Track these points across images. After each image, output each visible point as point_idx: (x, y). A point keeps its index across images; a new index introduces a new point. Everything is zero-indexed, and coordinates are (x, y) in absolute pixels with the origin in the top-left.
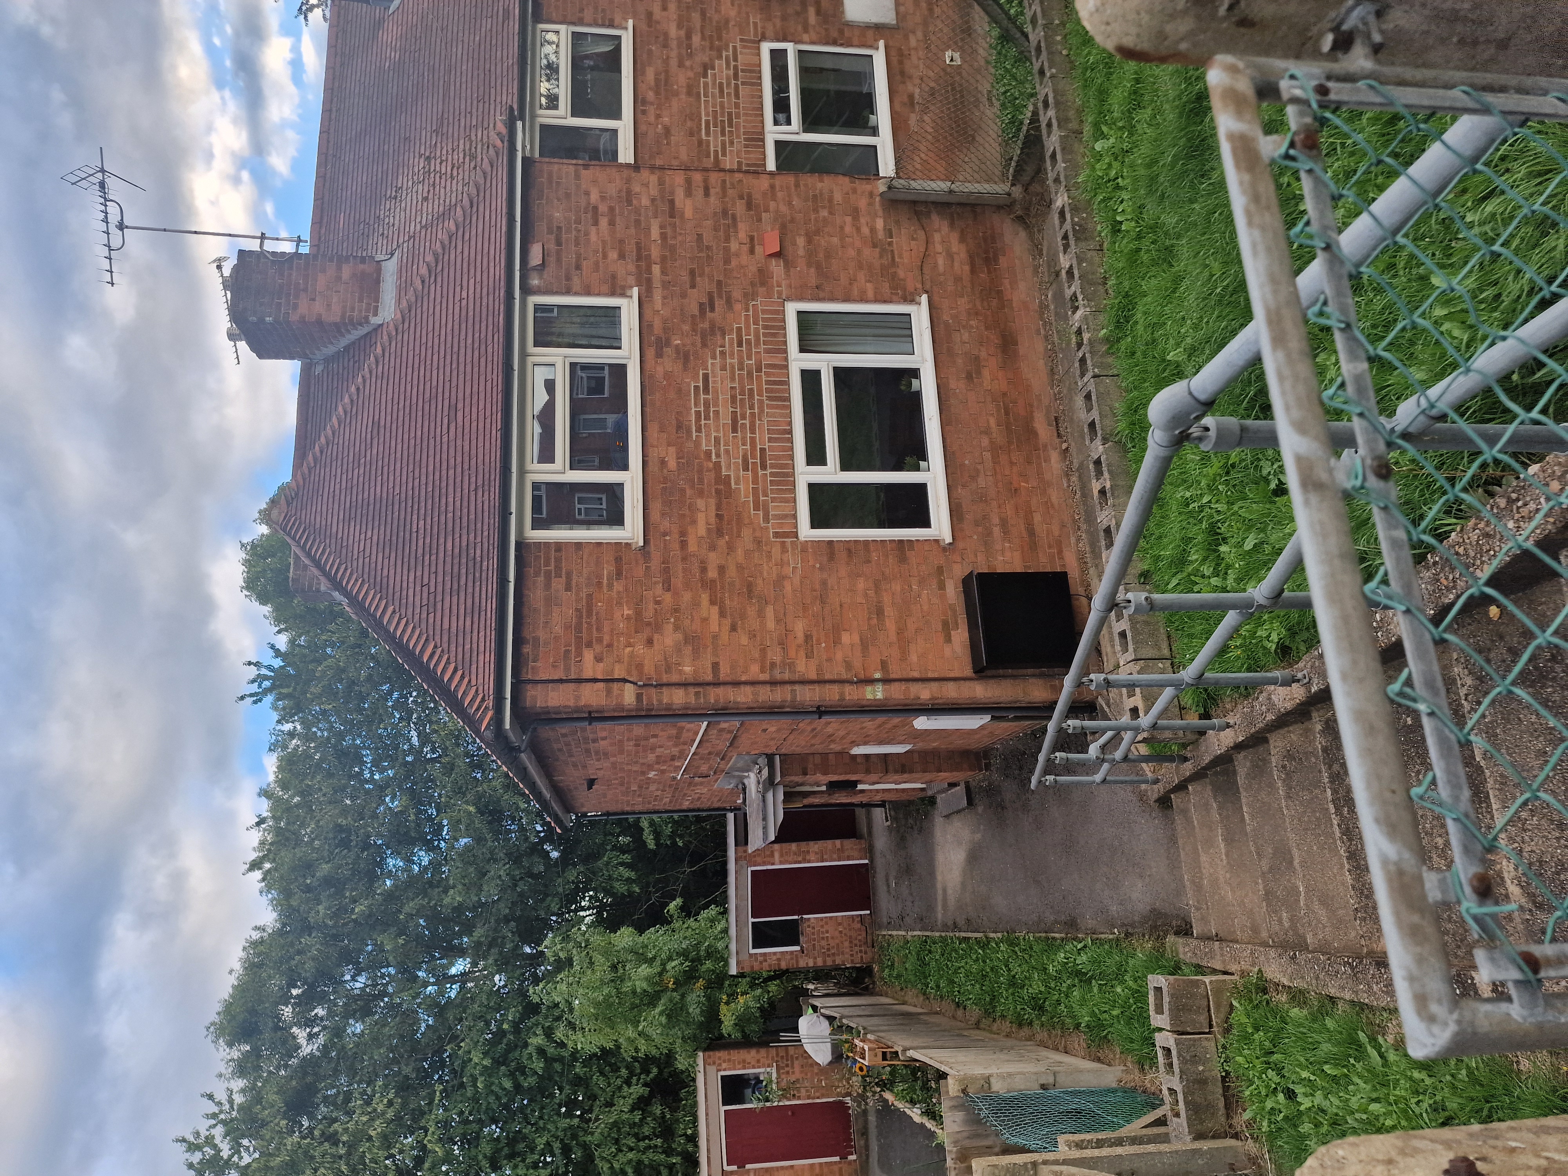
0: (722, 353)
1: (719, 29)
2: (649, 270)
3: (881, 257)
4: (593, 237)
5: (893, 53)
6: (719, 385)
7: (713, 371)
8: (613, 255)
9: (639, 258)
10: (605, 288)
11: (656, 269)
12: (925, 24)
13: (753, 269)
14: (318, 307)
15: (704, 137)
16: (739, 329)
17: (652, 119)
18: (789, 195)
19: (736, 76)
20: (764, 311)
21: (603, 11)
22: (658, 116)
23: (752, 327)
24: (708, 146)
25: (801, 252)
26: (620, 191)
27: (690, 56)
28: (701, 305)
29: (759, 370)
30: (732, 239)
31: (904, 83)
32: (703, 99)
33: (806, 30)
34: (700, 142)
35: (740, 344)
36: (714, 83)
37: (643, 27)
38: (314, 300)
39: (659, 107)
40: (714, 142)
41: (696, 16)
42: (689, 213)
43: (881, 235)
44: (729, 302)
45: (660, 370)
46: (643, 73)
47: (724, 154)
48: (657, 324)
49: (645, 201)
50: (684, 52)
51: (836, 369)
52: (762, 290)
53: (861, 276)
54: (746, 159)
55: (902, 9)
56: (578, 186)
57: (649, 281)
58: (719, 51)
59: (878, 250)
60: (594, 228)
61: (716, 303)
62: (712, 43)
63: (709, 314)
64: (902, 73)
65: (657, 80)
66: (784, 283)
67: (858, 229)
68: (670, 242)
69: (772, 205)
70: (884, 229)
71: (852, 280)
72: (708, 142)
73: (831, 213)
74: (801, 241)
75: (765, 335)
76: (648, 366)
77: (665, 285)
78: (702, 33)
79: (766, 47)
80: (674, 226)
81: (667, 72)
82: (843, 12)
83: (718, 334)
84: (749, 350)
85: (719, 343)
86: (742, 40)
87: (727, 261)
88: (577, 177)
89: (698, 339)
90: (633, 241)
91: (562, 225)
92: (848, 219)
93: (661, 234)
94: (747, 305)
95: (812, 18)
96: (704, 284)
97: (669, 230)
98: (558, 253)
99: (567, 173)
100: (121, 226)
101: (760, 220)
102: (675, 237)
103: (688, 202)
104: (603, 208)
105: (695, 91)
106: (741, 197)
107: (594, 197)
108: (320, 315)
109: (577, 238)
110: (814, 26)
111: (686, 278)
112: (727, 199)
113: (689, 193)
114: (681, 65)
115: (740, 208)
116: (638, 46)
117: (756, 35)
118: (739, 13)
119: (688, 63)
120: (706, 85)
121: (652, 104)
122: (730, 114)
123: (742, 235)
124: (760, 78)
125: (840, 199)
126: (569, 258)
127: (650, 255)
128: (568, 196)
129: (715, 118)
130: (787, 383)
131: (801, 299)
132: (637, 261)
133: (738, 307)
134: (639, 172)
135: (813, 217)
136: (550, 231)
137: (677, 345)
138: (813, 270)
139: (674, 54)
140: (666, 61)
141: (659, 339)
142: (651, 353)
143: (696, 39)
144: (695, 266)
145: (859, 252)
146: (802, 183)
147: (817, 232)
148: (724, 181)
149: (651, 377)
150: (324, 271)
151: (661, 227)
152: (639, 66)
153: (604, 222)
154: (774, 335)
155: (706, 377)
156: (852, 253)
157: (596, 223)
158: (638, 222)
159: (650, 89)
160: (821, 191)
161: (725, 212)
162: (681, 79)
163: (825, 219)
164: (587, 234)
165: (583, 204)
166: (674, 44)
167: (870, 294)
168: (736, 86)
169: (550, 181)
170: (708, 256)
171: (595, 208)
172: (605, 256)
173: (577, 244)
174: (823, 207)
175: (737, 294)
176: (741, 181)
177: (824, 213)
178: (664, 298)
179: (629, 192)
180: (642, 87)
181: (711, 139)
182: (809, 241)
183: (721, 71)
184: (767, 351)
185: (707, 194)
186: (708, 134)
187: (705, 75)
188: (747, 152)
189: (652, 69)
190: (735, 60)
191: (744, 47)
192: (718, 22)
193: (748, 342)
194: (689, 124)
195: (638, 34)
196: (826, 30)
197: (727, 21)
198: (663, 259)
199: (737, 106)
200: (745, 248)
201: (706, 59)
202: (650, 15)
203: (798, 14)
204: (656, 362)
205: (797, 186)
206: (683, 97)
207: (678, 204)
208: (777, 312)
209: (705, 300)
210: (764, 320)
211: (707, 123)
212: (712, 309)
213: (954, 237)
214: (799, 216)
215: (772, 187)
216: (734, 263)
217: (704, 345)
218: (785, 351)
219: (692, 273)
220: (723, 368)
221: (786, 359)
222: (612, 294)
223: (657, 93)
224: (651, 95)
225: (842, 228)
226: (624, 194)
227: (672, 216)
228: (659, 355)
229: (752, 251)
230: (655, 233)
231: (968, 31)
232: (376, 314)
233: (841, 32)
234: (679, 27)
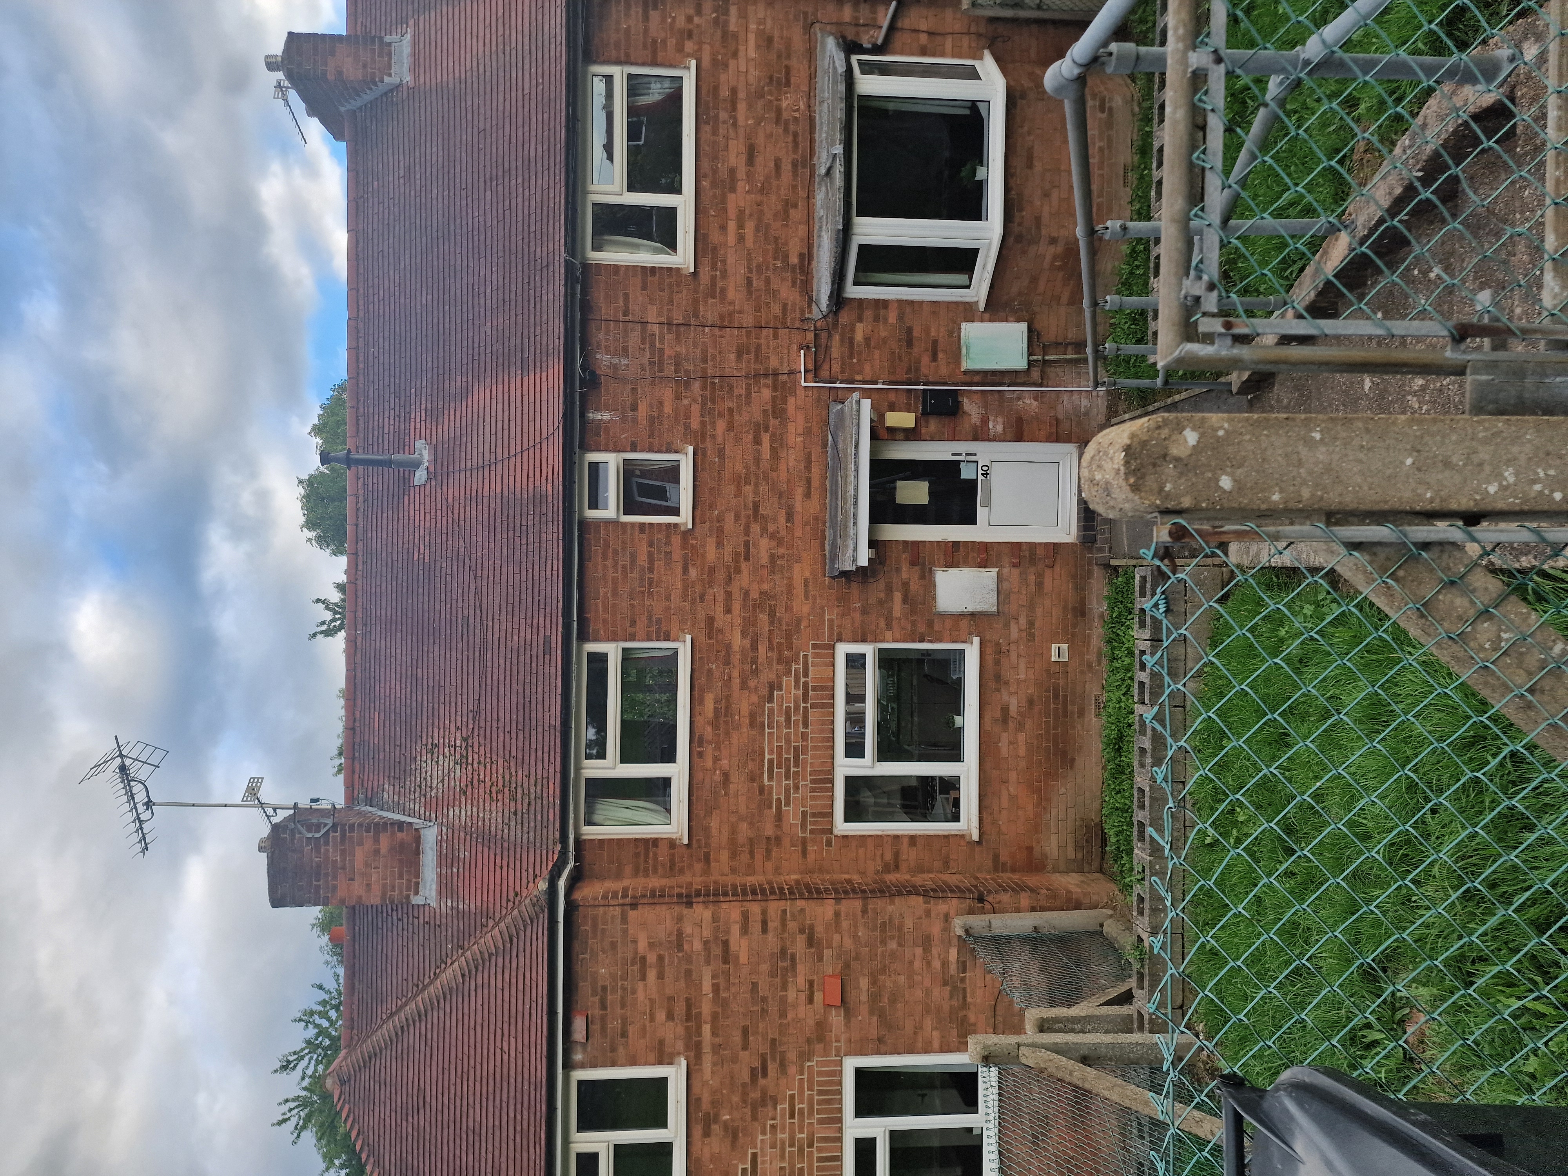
0: (773, 1127)
1: (788, 636)
2: (699, 1032)
3: (951, 997)
4: (641, 995)
5: (989, 650)
6: (768, 1165)
7: (762, 1149)
8: (661, 1016)
9: (689, 1017)
10: (652, 1057)
11: (707, 1029)
12: (1032, 606)
13: (811, 1022)
14: (358, 889)
15: (766, 783)
16: (792, 1097)
17: (709, 763)
18: (855, 925)
19: (805, 698)
20: (820, 1073)
21: (659, 621)
22: (716, 759)
23: (806, 1093)
24: (771, 793)
25: (864, 997)
26: (670, 934)
27: (755, 672)
28: (753, 1070)
29: (810, 1145)
30: (790, 985)
31: (998, 690)
32: (767, 730)
33: (889, 626)
34: (762, 790)
35: (792, 1116)
36: (780, 710)
37: (703, 638)
38: (352, 879)
39: (718, 748)
40: (777, 788)
41: (763, 617)
42: (744, 958)
43: (953, 968)
44: (783, 1066)
45: (706, 1151)
46: (702, 701)
47: (787, 804)
48: (706, 1098)
49: (697, 946)
50: (748, 668)
51: (892, 1133)
52: (819, 1047)
53: (928, 1023)
54: (811, 807)
55: (1005, 585)
56: (625, 932)
57: (698, 1046)
58: (788, 663)
59: (948, 988)
60: (641, 984)
61: (770, 1067)
62: (780, 653)
63: (762, 1082)
64: (998, 677)
65: (717, 715)
66: (843, 1038)
67: (929, 964)
68: (724, 994)
69: (837, 937)
70: (958, 962)
71: (918, 1028)
72: (771, 787)
73: (900, 945)
74: (864, 983)
75: (820, 1102)
76: (695, 1150)
77: (716, 1049)
78: (770, 640)
79: (843, 649)
80: (727, 974)
81: (728, 698)
82: (934, 598)
83: (770, 1104)
84: (801, 1121)
85: (770, 1115)
86: (815, 646)
87: (783, 1014)
88: (624, 919)
89: (748, 1111)
90: (682, 999)
91: (607, 983)
92: (919, 951)
93: (713, 985)
94: (802, 1067)
95: (898, 607)
96: (758, 1044)
97: (721, 980)
98: (603, 1019)
99: (613, 917)
100: (149, 804)
101: (821, 959)
102: (728, 989)
103: (744, 943)
104: (651, 958)
105: (759, 720)
106: (802, 931)
107: (642, 945)
108: (360, 897)
109: (623, 999)
110: (899, 619)
111: (737, 1038)
112: (786, 935)
113: (745, 930)
114: (744, 686)
115: (799, 946)
116: (696, 667)
117: (830, 637)
118: (812, 608)
119: (752, 684)
120: (771, 710)
121: (710, 743)
122: (796, 749)
123: (801, 981)
124: (833, 697)
125: (911, 926)
126: (614, 1024)
127: (700, 1013)
128: (614, 945)
129: (780, 755)
130: (839, 1158)
131: (862, 1052)
132: (687, 1020)
133: (792, 1070)
134: (691, 907)
135: (880, 950)
136: (595, 994)
137: (725, 1122)
138: (875, 1019)
139: (736, 673)
140: (728, 683)
141: (707, 1115)
142: (698, 1131)
143: (763, 649)
144: (748, 1023)
145: (928, 992)
146: (870, 906)
147: (883, 970)
148: (784, 912)
149: (698, 1160)
150: (361, 843)
151: (714, 977)
152: (696, 693)
153: (652, 975)
154: (828, 1102)
155: (754, 1156)
156: (919, 994)
157: (643, 978)
158: (688, 973)
159: (708, 723)
160: (891, 917)
161: (783, 952)
162: (744, 704)
163: (893, 954)
164: (634, 992)
165: (630, 955)
166: (736, 658)
167: (936, 1044)
168: (805, 708)
169: (595, 926)
170: (763, 1009)
171: (643, 959)
172: (652, 1019)
173: (623, 1005)
174: (892, 938)
175: (792, 1056)
176: (802, 910)
177: (893, 945)
178: (714, 1064)
179: (680, 934)
180: (699, 719)
181: (774, 784)
182: (874, 982)
183: (789, 692)
184: (821, 1122)
185: (765, 930)
186: (770, 778)
187: (771, 700)
188: (813, 798)
189: (711, 695)
190: (806, 675)
191: (816, 656)
192: (788, 624)
193: (801, 1110)
194: (750, 765)
195: (697, 649)
196: (913, 623)
197: (799, 622)
198: (715, 1017)
199: (804, 736)
200: (803, 997)
201: (772, 677)
202: (711, 620)
203: (881, 603)
204: (703, 1143)
205: (864, 911)
206: (745, 730)
207: (733, 947)
208: (832, 1073)
209: (757, 1064)
210: (820, 1083)
211: (771, 761)
212: (765, 1074)
213: (1035, 967)
214: (865, 950)
215: (837, 914)
216: (790, 1016)
217: (754, 1118)
218: (840, 1120)
219: (745, 1032)
220: (773, 1146)
221: (840, 1130)
222: (660, 1062)
223: (716, 727)
224: (709, 732)
225: (911, 963)
226: (674, 938)
227: (726, 961)
228: (707, 1133)
229: (810, 1000)
230: (707, 987)
231: (1081, 611)
232: (417, 893)
233: (930, 624)
234: (744, 635)
